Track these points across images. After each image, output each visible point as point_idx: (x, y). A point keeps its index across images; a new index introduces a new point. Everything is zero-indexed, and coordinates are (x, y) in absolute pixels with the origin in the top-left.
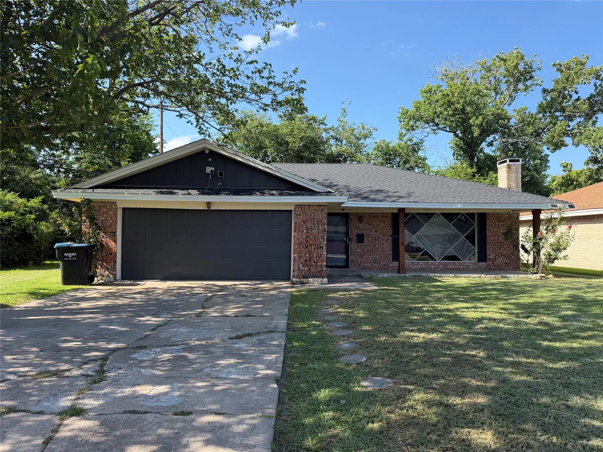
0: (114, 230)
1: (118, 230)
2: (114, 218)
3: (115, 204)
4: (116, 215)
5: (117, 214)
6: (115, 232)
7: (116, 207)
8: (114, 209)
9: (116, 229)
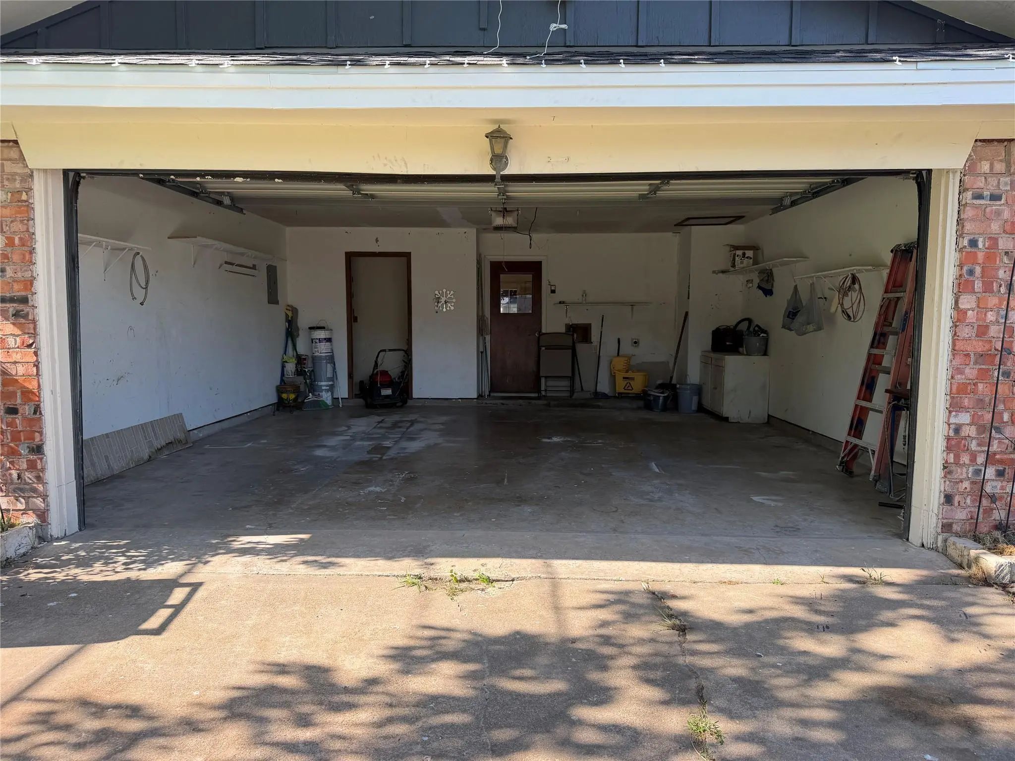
0: (17, 291)
1: (40, 286)
2: (18, 226)
3: (14, 154)
4: (25, 209)
5: (28, 207)
6: (24, 300)
7: (18, 169)
8: (12, 177)
9: (30, 283)
